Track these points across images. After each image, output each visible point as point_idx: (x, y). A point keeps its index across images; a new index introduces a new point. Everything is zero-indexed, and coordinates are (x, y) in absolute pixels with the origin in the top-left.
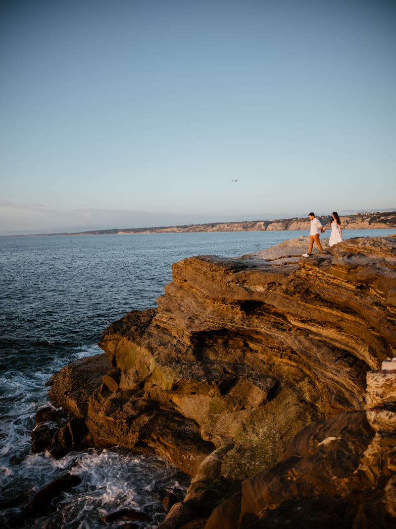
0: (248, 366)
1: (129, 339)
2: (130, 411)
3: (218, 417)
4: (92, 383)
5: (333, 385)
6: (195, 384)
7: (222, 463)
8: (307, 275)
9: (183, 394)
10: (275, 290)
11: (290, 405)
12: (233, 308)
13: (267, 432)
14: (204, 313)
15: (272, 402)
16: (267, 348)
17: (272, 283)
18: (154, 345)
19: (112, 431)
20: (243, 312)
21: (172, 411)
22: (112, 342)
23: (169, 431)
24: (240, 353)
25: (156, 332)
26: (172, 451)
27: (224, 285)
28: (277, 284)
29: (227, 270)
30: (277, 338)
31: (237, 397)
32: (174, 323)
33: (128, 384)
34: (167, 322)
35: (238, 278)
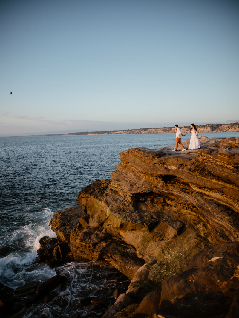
0: (166, 215)
1: (94, 197)
2: (95, 239)
3: (147, 244)
4: (73, 223)
5: (218, 227)
6: (134, 225)
7: (149, 272)
8: (203, 160)
9: (126, 230)
10: (183, 169)
11: (191, 238)
12: (157, 179)
13: (177, 254)
14: (139, 182)
15: (180, 236)
16: (178, 204)
17: (181, 164)
18: (109, 201)
19: (84, 251)
20: (163, 182)
21: (120, 240)
22: (84, 198)
23: (118, 252)
24: (161, 206)
25: (110, 193)
26: (119, 263)
27: (152, 166)
28: (184, 165)
29: (154, 156)
30: (184, 198)
31: (159, 233)
32: (121, 188)
33: (93, 223)
34: (117, 187)
35: (161, 161)
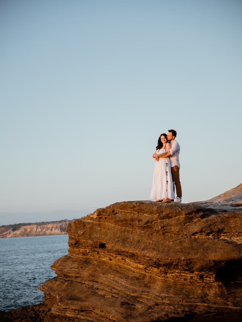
12: (202, 277)
14: (148, 292)
27: (187, 240)
29: (190, 214)
32: (90, 317)
34: (77, 318)
35: (211, 225)
